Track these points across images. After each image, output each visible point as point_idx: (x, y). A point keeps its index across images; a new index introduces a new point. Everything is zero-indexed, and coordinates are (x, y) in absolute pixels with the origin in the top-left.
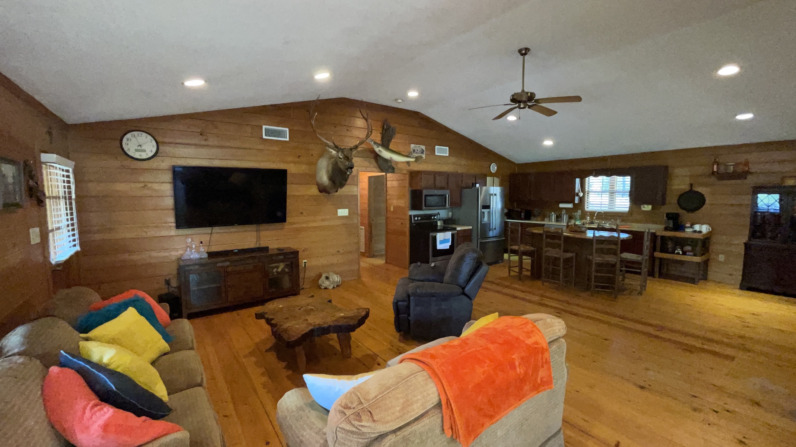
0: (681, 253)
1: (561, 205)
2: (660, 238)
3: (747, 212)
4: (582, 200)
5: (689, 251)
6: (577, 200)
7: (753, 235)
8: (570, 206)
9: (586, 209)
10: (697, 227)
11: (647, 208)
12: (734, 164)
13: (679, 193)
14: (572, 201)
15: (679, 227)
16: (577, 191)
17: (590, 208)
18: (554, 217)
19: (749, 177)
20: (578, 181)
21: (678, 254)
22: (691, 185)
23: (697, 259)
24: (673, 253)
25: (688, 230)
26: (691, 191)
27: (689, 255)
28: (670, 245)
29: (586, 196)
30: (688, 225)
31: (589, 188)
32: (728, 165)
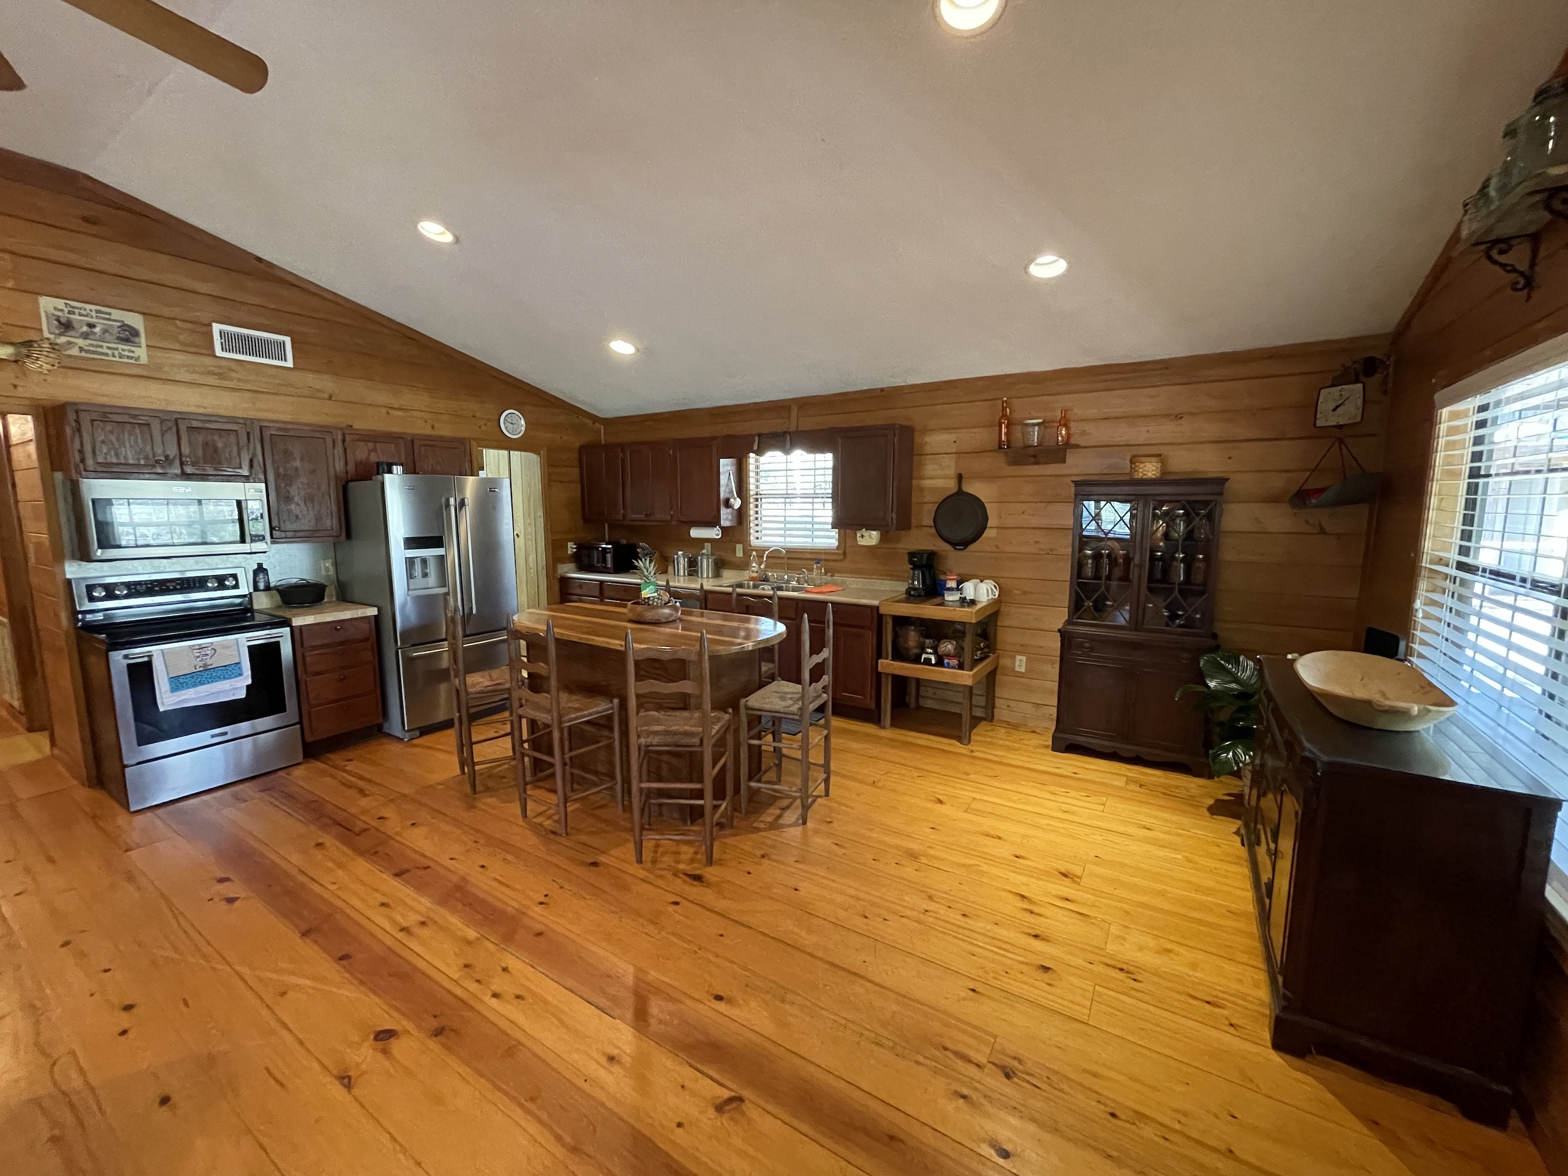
0: (933, 662)
1: (696, 533)
2: (890, 620)
3: (1065, 547)
4: (741, 515)
5: (948, 656)
6: (726, 518)
7: (1076, 607)
8: (714, 533)
9: (754, 542)
10: (969, 589)
11: (870, 538)
12: (1040, 421)
13: (940, 499)
14: (714, 522)
15: (933, 590)
16: (723, 495)
17: (764, 538)
18: (683, 563)
19: (1071, 457)
20: (726, 466)
21: (928, 662)
22: (960, 478)
23: (966, 677)
24: (916, 660)
25: (950, 597)
26: (960, 492)
27: (949, 666)
28: (912, 638)
29: (752, 506)
30: (952, 584)
31: (757, 487)
32: (1027, 425)
